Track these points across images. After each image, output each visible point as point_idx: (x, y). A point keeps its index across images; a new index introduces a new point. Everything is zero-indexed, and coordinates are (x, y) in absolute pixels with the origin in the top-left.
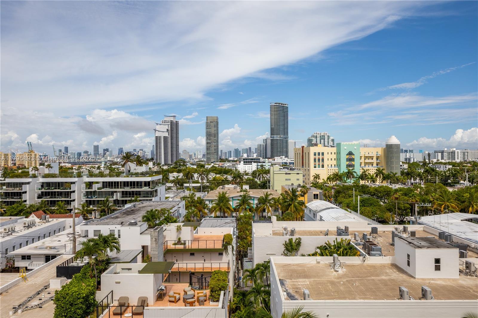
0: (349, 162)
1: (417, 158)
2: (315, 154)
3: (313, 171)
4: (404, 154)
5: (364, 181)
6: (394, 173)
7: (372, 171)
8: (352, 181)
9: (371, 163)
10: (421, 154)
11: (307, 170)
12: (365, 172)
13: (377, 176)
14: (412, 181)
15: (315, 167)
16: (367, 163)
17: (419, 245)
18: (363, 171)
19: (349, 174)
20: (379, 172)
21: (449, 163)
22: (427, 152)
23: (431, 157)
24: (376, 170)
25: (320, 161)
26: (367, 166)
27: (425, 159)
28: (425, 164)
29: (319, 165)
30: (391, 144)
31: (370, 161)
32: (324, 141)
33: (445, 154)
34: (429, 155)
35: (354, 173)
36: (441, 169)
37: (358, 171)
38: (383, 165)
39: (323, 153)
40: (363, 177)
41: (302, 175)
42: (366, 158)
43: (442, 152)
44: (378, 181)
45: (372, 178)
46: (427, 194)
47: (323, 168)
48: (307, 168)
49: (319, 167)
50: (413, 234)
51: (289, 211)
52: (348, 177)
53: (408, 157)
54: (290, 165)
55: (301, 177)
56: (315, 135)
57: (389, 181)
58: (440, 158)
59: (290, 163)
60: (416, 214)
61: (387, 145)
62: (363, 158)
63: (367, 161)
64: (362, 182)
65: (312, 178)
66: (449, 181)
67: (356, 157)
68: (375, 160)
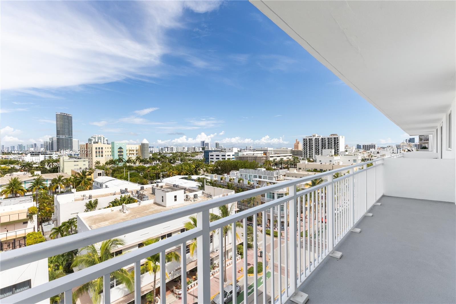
0: (119, 153)
1: (156, 150)
2: (96, 149)
3: (95, 159)
4: (149, 149)
5: (129, 164)
6: (146, 158)
7: (134, 157)
8: (122, 164)
9: (133, 153)
10: (158, 149)
11: (90, 159)
12: (129, 158)
13: (136, 160)
14: (155, 162)
15: (97, 157)
16: (130, 153)
17: (167, 191)
18: (128, 158)
19: (120, 160)
20: (138, 158)
21: (171, 153)
22: (161, 148)
23: (163, 150)
24: (136, 157)
25: (100, 152)
26: (130, 155)
27: (160, 151)
28: (160, 154)
29: (99, 155)
30: (144, 144)
31: (132, 152)
32: (101, 141)
33: (169, 149)
34: (162, 149)
35: (123, 159)
36: (168, 156)
37: (126, 158)
38: (140, 155)
39: (102, 148)
40: (129, 161)
41: (88, 161)
42: (130, 150)
43: (168, 148)
44: (137, 163)
45: (134, 162)
46: (163, 168)
47: (102, 157)
48: (90, 157)
49: (99, 156)
50: (162, 187)
51: (80, 185)
52: (119, 162)
53: (151, 150)
54: (75, 156)
55: (87, 163)
56: (94, 136)
57: (143, 163)
58: (166, 151)
59: (75, 155)
60: (161, 177)
61: (142, 144)
62: (128, 151)
63: (130, 152)
64: (128, 164)
65: (94, 164)
66: (172, 161)
67: (124, 150)
68: (135, 152)
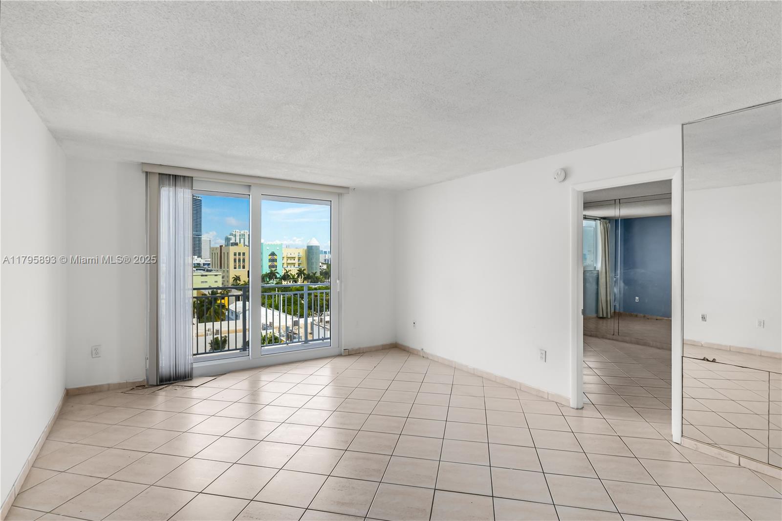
0: (271, 263)
2: (235, 254)
3: (233, 273)
4: (324, 255)
5: (286, 282)
6: (314, 272)
7: (294, 271)
8: (275, 282)
9: (293, 264)
11: (226, 271)
12: (287, 272)
13: (298, 277)
15: (235, 268)
16: (289, 263)
18: (285, 271)
19: (272, 275)
20: (300, 272)
24: (298, 270)
25: (240, 262)
26: (289, 266)
29: (239, 266)
30: (312, 246)
31: (292, 261)
32: (244, 241)
35: (276, 274)
37: (281, 272)
38: (304, 266)
39: (244, 253)
40: (286, 277)
41: (221, 276)
42: (288, 258)
44: (300, 281)
45: (293, 278)
47: (244, 269)
48: (226, 269)
49: (239, 268)
51: (208, 315)
52: (270, 278)
53: (327, 258)
54: (204, 267)
55: (219, 279)
56: (234, 233)
57: (310, 281)
59: (204, 264)
61: (308, 247)
62: (285, 259)
63: (289, 261)
64: (284, 283)
65: (231, 280)
67: (278, 258)
68: (296, 261)
